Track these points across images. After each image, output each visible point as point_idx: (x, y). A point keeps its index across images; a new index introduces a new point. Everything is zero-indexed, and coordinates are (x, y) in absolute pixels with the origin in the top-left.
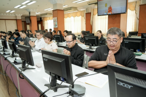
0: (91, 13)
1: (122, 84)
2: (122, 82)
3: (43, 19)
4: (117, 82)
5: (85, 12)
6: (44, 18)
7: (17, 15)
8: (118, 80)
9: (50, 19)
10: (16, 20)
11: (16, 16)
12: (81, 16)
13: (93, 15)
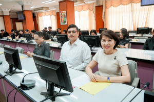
0: (102, 6)
3: (36, 15)
5: (95, 5)
6: (37, 13)
7: (3, 10)
10: (3, 16)
11: (2, 12)
12: (88, 11)
13: (106, 8)
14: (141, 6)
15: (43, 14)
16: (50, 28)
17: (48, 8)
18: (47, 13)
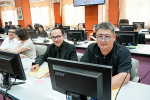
0: (59, 3)
1: (58, 73)
2: (58, 71)
4: (55, 73)
5: (53, 2)
8: (55, 71)
9: (8, 9)
12: (48, 6)
13: (62, 5)
14: (74, 6)
15: (6, 8)
16: (11, 23)
17: (10, 2)
18: (9, 8)
